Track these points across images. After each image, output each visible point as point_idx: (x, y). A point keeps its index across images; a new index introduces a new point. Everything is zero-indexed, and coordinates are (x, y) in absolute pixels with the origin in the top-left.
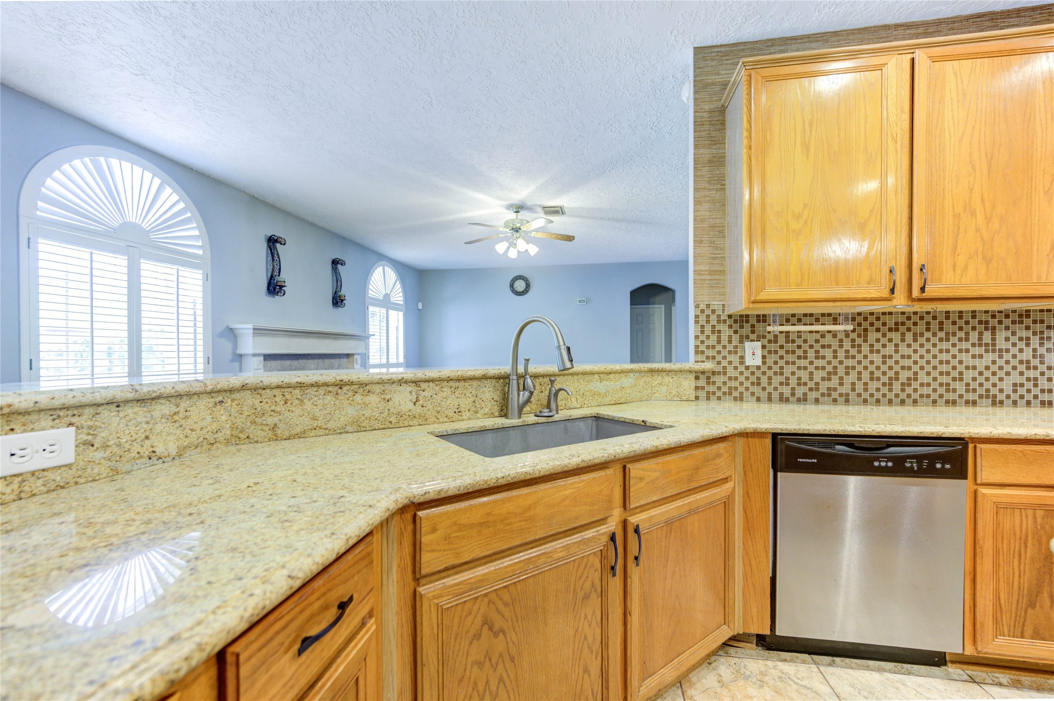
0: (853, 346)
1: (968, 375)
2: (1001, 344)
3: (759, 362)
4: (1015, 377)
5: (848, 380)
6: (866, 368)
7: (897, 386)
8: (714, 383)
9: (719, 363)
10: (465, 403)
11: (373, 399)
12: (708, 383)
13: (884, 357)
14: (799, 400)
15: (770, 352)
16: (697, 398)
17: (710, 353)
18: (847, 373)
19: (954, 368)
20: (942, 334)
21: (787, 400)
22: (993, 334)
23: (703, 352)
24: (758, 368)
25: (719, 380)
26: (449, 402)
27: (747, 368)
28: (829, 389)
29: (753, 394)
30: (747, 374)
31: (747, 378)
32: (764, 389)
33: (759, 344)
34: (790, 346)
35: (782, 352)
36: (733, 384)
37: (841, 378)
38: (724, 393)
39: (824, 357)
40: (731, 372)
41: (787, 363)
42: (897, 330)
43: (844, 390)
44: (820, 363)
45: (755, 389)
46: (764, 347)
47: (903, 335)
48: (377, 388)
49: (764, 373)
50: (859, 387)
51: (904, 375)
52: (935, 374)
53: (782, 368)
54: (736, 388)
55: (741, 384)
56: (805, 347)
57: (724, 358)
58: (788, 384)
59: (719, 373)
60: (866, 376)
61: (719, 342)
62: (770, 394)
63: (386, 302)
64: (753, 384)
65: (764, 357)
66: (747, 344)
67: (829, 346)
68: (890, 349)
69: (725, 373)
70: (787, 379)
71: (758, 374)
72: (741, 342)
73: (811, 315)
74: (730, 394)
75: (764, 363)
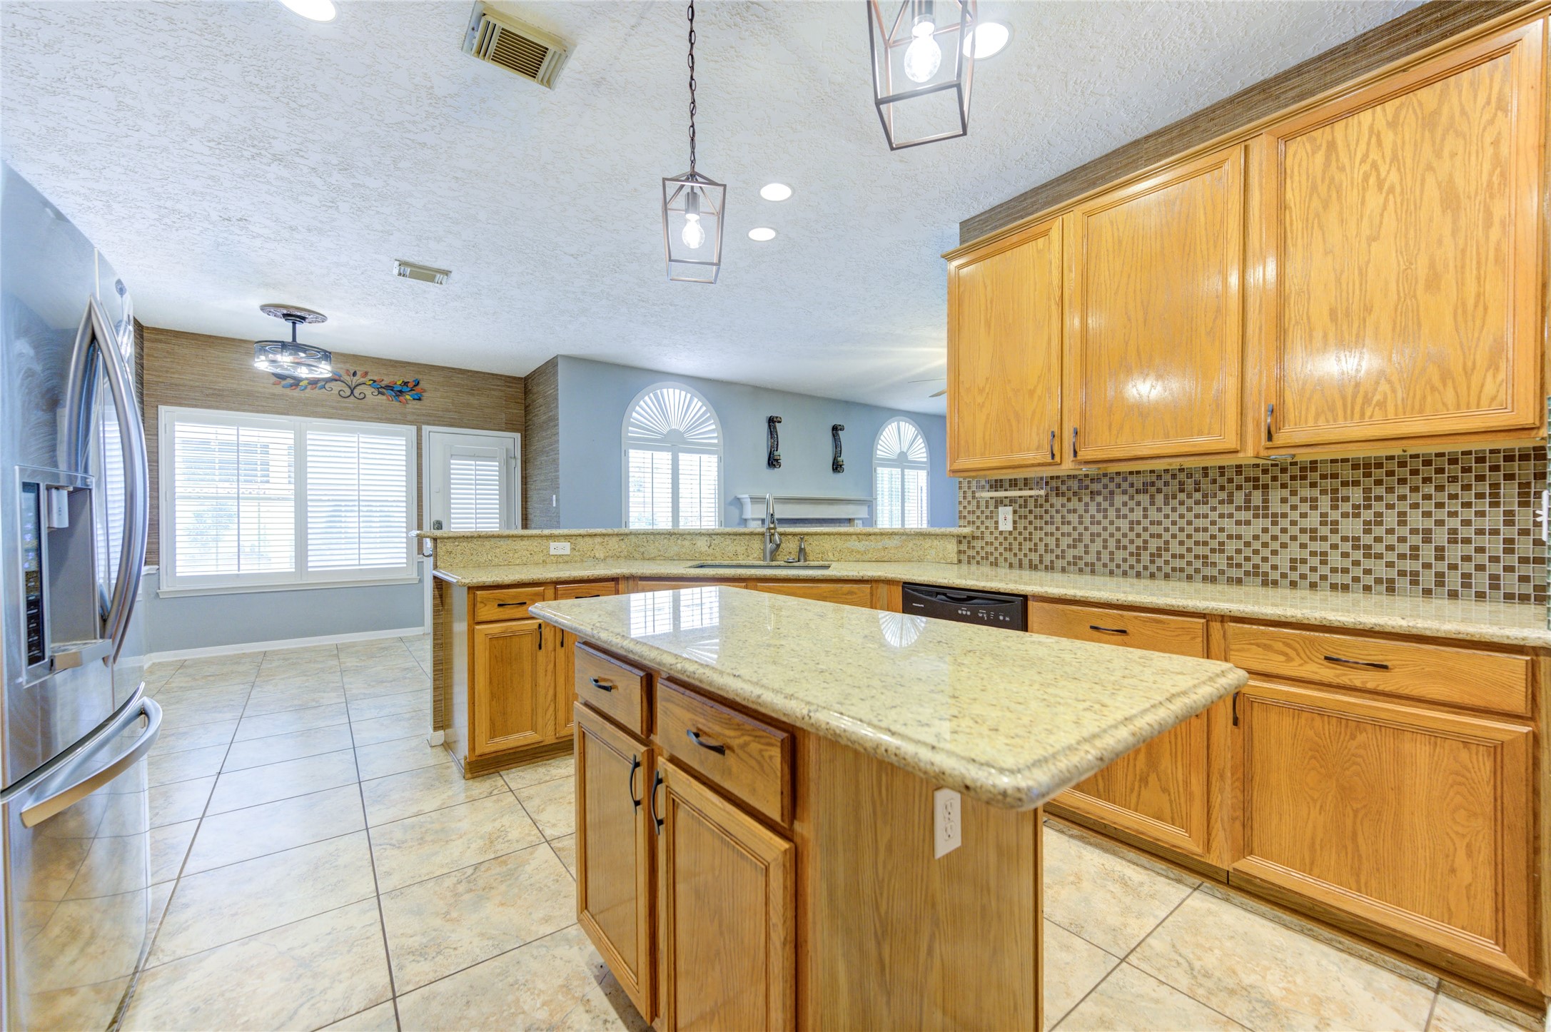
0: (1098, 511)
1: (1231, 547)
2: (1276, 507)
3: (1010, 528)
4: (1294, 551)
5: (1094, 548)
6: (1112, 535)
7: (1145, 557)
8: (974, 547)
9: (978, 528)
10: (741, 549)
11: (687, 543)
12: (969, 548)
13: (1132, 522)
14: (1046, 567)
15: (1020, 517)
16: (960, 561)
17: (971, 518)
18: (1093, 541)
19: (1213, 537)
20: (1198, 496)
21: (1036, 568)
22: (1265, 494)
23: (965, 517)
24: (1010, 533)
25: (978, 544)
26: (730, 548)
27: (1001, 533)
28: (1074, 557)
29: (1006, 559)
30: (1001, 539)
31: (1001, 544)
32: (1015, 555)
33: (1010, 509)
34: (1038, 511)
35: (1031, 517)
36: (989, 549)
37: (1086, 546)
38: (982, 558)
39: (1069, 523)
40: (988, 538)
41: (1036, 528)
42: (1146, 491)
43: (1090, 558)
44: (1066, 529)
45: (1007, 554)
46: (1015, 512)
47: (1152, 497)
48: (688, 537)
49: (1015, 539)
50: (1105, 557)
51: (1153, 544)
52: (1190, 543)
53: (1030, 534)
54: (992, 554)
55: (996, 549)
56: (1053, 511)
57: (982, 523)
58: (1036, 551)
59: (977, 538)
60: (1112, 544)
61: (978, 507)
62: (1020, 560)
63: (902, 462)
64: (1005, 549)
65: (1015, 522)
66: (1000, 509)
67: (1075, 511)
68: (1138, 514)
69: (982, 538)
70: (1036, 545)
71: (1011, 539)
72: (996, 507)
73: (1058, 477)
74: (987, 559)
75: (1015, 528)
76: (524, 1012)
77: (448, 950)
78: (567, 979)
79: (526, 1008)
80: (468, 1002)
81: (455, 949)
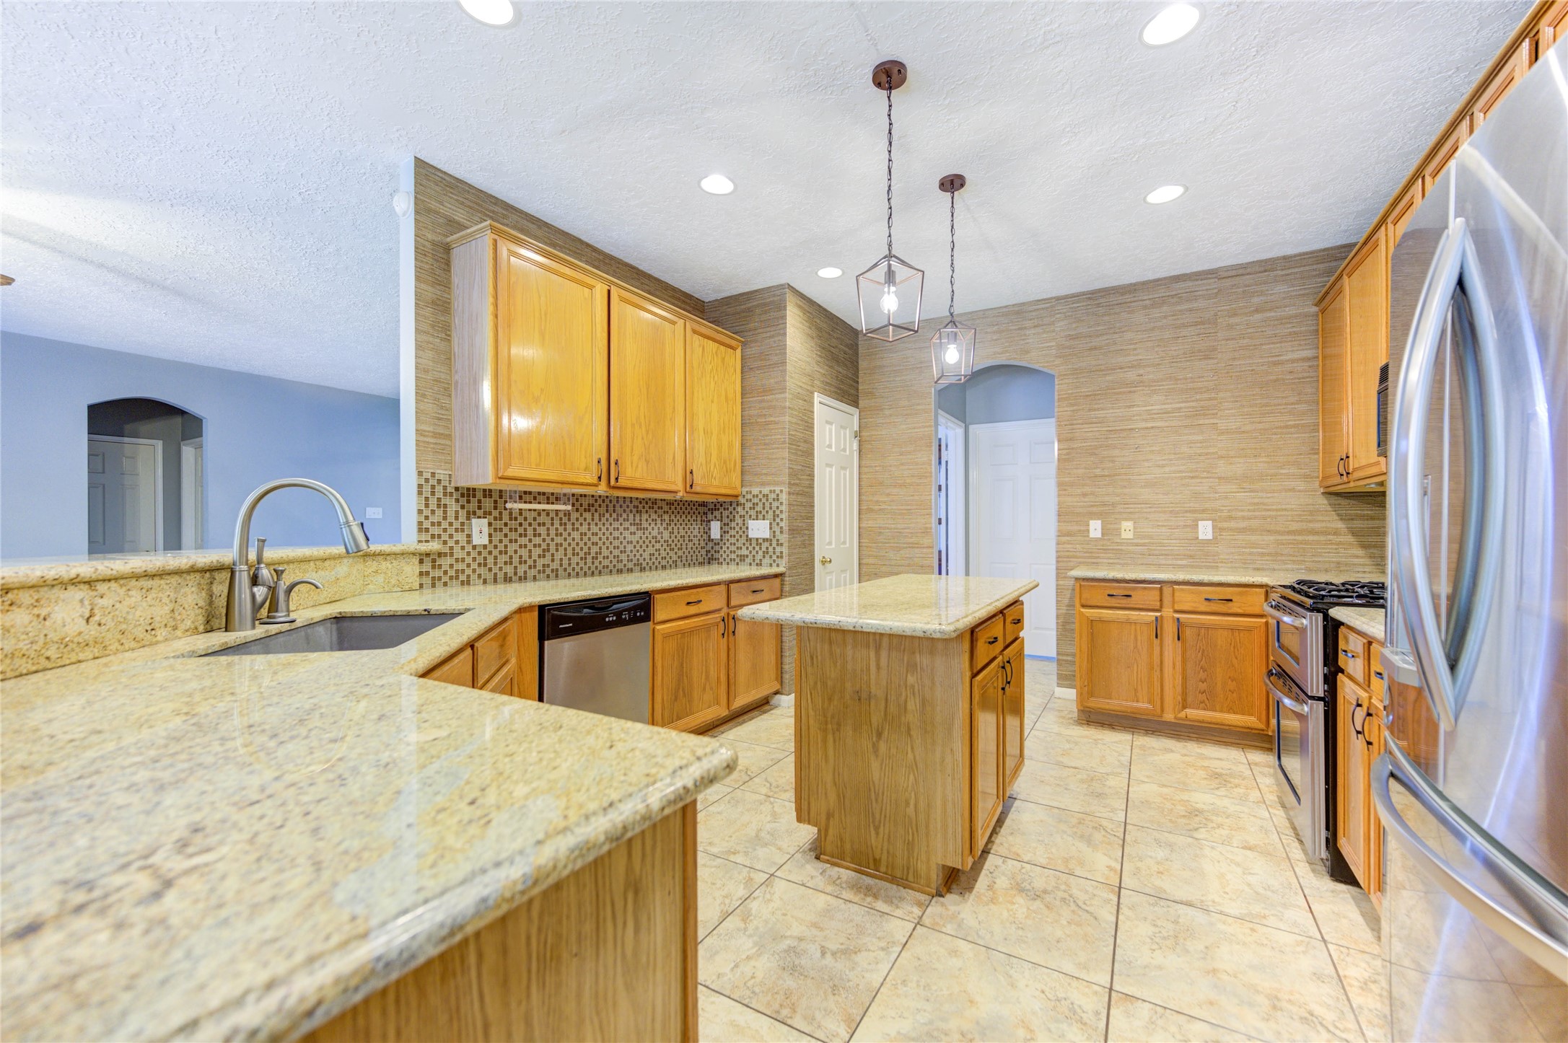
0: (561, 524)
1: (629, 547)
2: (645, 525)
3: (486, 541)
4: (650, 550)
5: (558, 556)
6: (569, 544)
7: (589, 560)
8: (440, 566)
9: (445, 542)
10: (161, 613)
12: (434, 567)
13: (581, 534)
14: (520, 579)
15: (495, 530)
16: (421, 586)
17: (436, 531)
18: (557, 550)
19: (621, 543)
20: (614, 515)
21: (511, 580)
22: (641, 516)
23: (427, 530)
24: (485, 547)
25: (445, 562)
26: (138, 613)
27: (474, 547)
28: (544, 565)
29: (480, 576)
30: (474, 554)
31: (474, 559)
32: (490, 570)
33: (485, 521)
34: (513, 524)
35: (506, 530)
36: (461, 566)
37: (553, 555)
38: (451, 578)
39: (540, 535)
40: (458, 553)
41: (511, 541)
42: (589, 511)
43: (555, 565)
44: (537, 540)
45: (482, 571)
46: (490, 524)
47: (593, 515)
49: (490, 553)
50: (565, 562)
51: (594, 549)
52: (611, 548)
53: (506, 546)
54: (463, 571)
55: (469, 565)
56: (525, 525)
57: (451, 536)
58: (511, 563)
59: (445, 555)
60: (570, 551)
61: (445, 518)
62: (495, 574)
64: (479, 565)
65: (490, 535)
66: (474, 521)
67: (544, 524)
68: (584, 528)
69: (452, 554)
70: (511, 557)
71: (485, 553)
72: (468, 518)
73: (530, 493)
74: (457, 578)
75: (490, 541)
76: (1028, 909)
77: (1050, 996)
78: (987, 904)
79: (1025, 910)
80: (1058, 942)
81: (1043, 992)
